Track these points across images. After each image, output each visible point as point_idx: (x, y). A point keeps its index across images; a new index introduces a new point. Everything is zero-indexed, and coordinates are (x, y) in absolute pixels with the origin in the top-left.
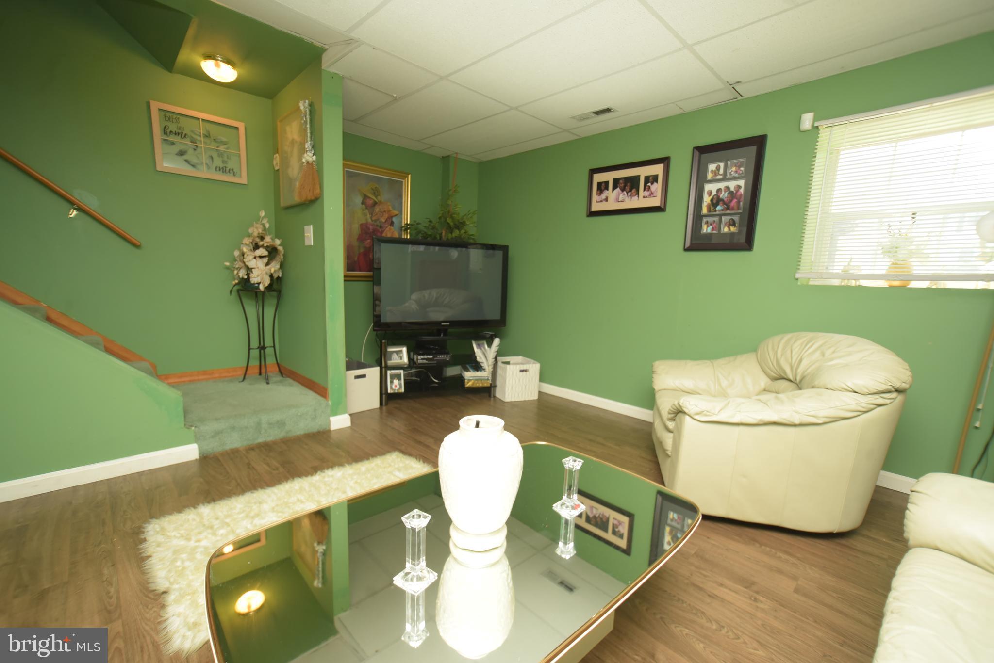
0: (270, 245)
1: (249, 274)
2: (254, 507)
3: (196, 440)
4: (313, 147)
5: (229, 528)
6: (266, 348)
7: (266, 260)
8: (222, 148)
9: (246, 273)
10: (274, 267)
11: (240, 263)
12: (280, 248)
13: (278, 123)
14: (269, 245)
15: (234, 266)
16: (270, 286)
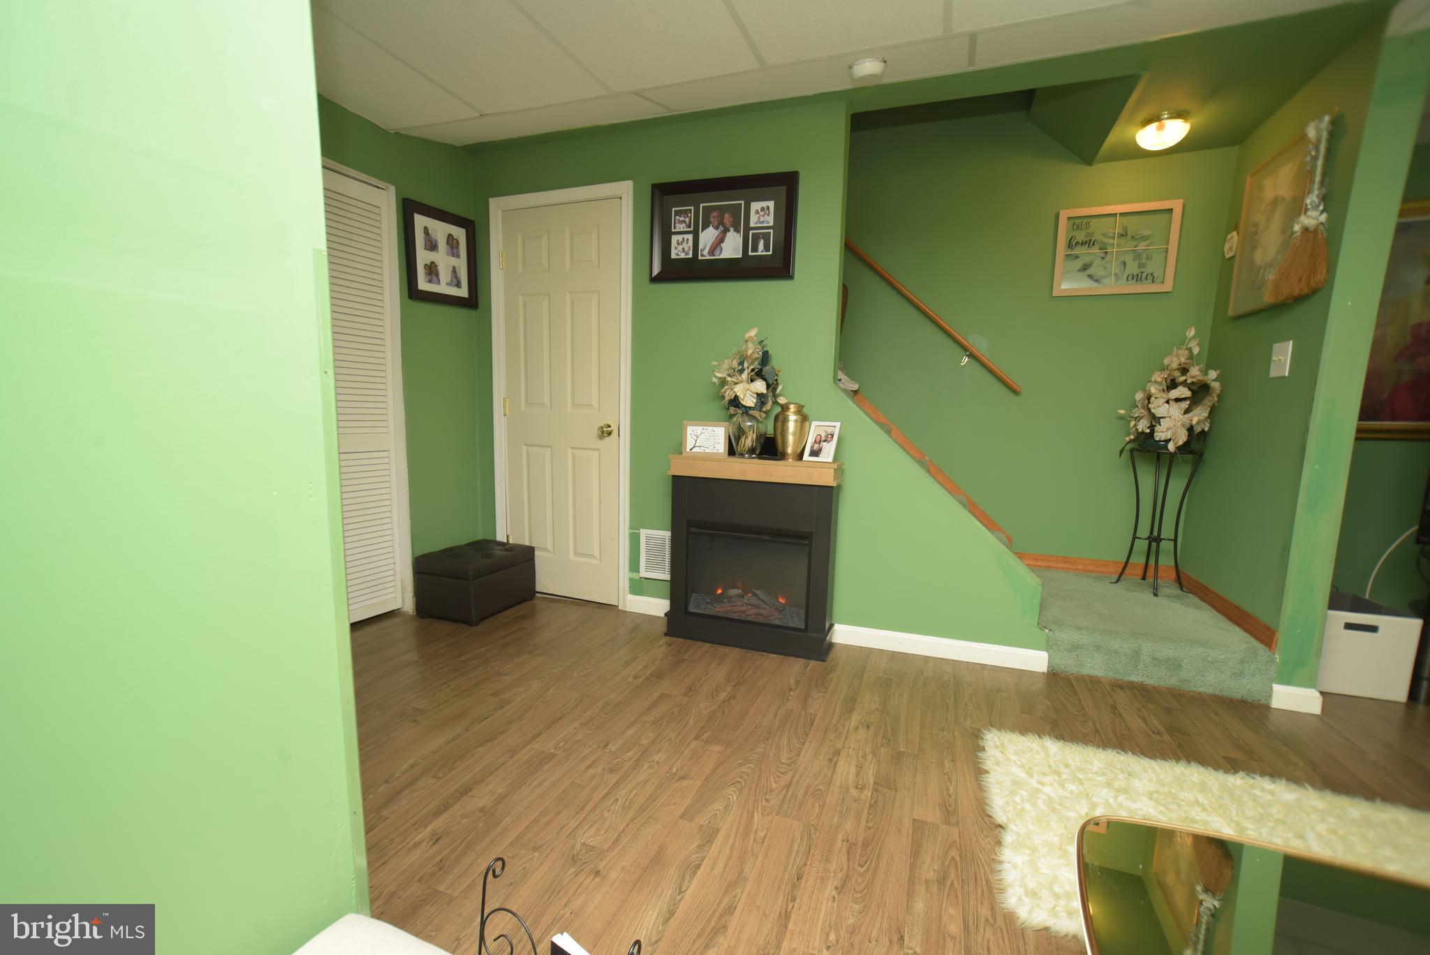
0: (1199, 380)
1: (1155, 426)
2: (1120, 776)
3: (1048, 647)
4: (1324, 198)
5: (1082, 789)
6: (1161, 540)
7: (1185, 405)
8: (1142, 246)
9: (1149, 425)
10: (1199, 416)
11: (1142, 410)
12: (1216, 386)
13: (1248, 179)
14: (1195, 380)
15: (1132, 415)
16: (1186, 444)
